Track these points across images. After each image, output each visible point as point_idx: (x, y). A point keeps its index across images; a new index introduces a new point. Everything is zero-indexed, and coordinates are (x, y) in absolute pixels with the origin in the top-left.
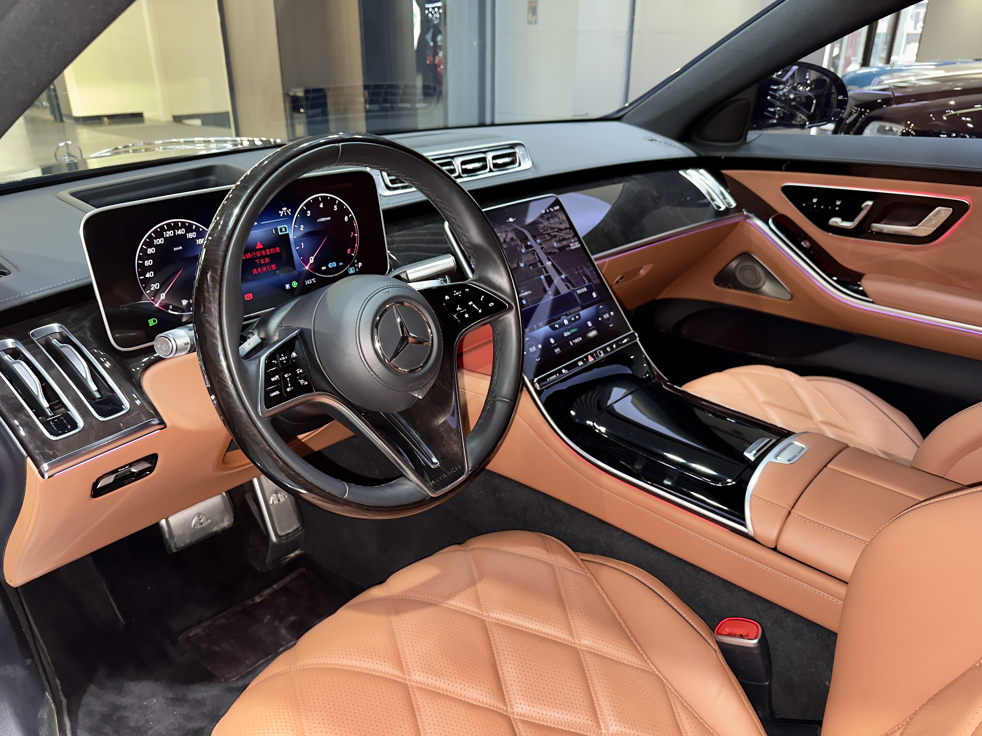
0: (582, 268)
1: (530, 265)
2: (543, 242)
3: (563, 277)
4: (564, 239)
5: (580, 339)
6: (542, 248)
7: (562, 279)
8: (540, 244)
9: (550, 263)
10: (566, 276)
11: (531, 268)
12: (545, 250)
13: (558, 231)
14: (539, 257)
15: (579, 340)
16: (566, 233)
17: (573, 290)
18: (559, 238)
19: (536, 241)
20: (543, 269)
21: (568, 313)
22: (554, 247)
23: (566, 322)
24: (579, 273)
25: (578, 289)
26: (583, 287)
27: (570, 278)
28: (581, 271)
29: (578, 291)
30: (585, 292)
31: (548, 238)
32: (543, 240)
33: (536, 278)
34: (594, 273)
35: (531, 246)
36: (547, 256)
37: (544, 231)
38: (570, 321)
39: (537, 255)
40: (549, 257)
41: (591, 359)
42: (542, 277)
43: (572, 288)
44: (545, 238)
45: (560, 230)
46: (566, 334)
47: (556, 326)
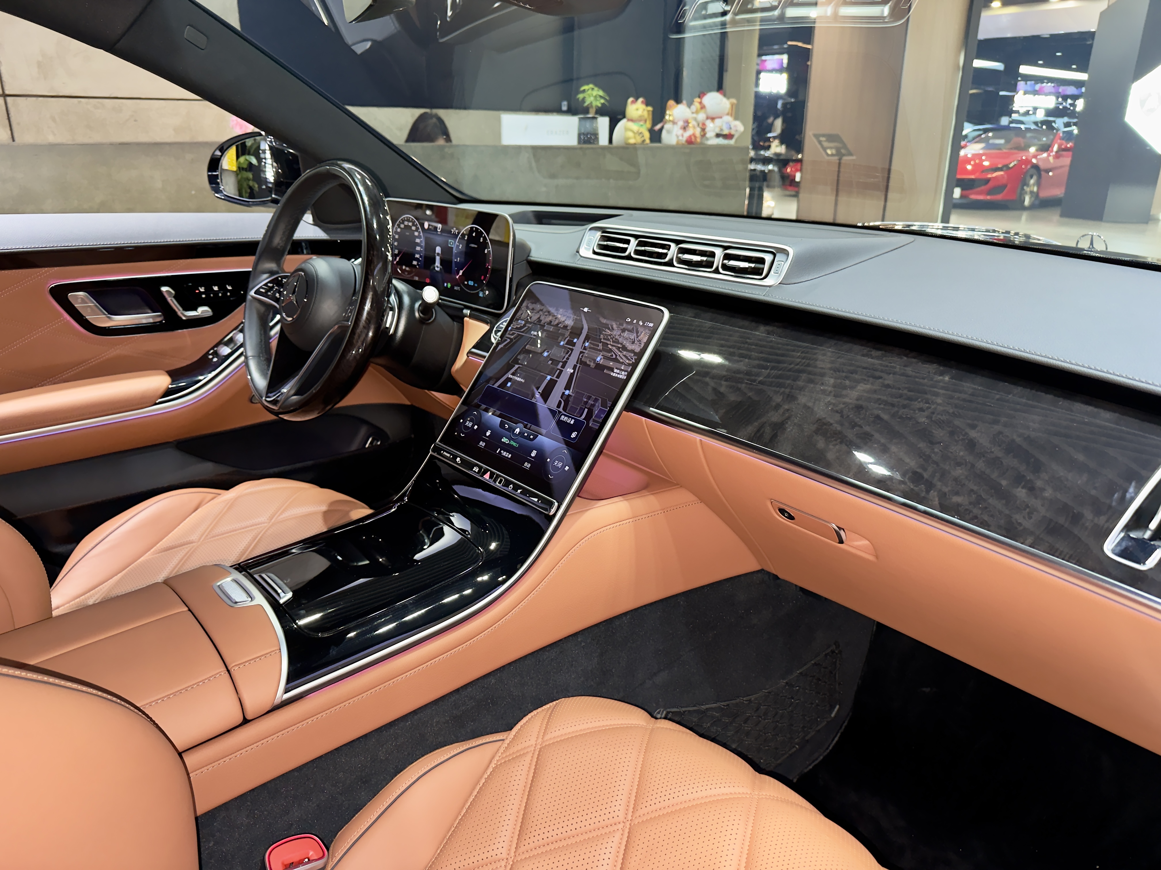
0: (596, 400)
1: (551, 359)
2: (590, 348)
3: (567, 392)
4: (616, 360)
5: (510, 456)
6: (581, 352)
7: (564, 393)
8: (585, 348)
9: (572, 371)
10: (571, 394)
11: (550, 362)
12: (582, 356)
13: (618, 348)
14: (568, 359)
15: (507, 456)
16: (625, 356)
17: (560, 412)
18: (612, 356)
19: (584, 342)
20: (558, 371)
21: (529, 425)
22: (595, 360)
23: (517, 430)
24: (586, 403)
25: (565, 416)
26: (572, 418)
27: (571, 399)
28: (591, 402)
29: (563, 417)
30: (570, 424)
31: (601, 346)
32: (592, 346)
33: (542, 374)
34: (603, 416)
35: (574, 344)
36: (577, 363)
37: (604, 339)
38: (521, 434)
39: (570, 356)
40: (578, 365)
41: (487, 476)
42: (549, 377)
43: (561, 409)
44: (598, 346)
45: (624, 348)
46: (504, 440)
47: (506, 425)
